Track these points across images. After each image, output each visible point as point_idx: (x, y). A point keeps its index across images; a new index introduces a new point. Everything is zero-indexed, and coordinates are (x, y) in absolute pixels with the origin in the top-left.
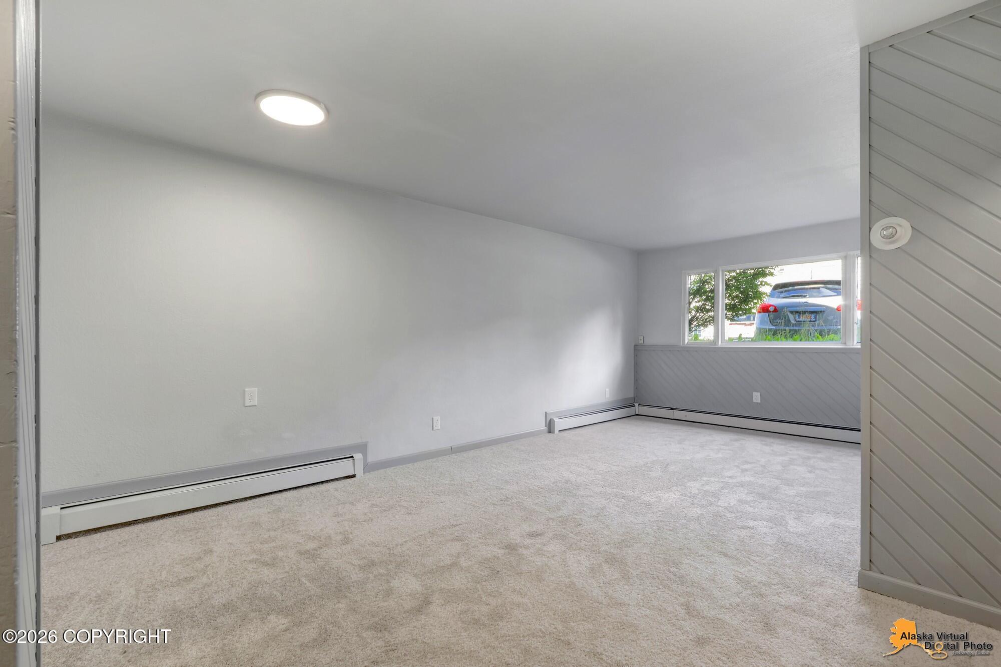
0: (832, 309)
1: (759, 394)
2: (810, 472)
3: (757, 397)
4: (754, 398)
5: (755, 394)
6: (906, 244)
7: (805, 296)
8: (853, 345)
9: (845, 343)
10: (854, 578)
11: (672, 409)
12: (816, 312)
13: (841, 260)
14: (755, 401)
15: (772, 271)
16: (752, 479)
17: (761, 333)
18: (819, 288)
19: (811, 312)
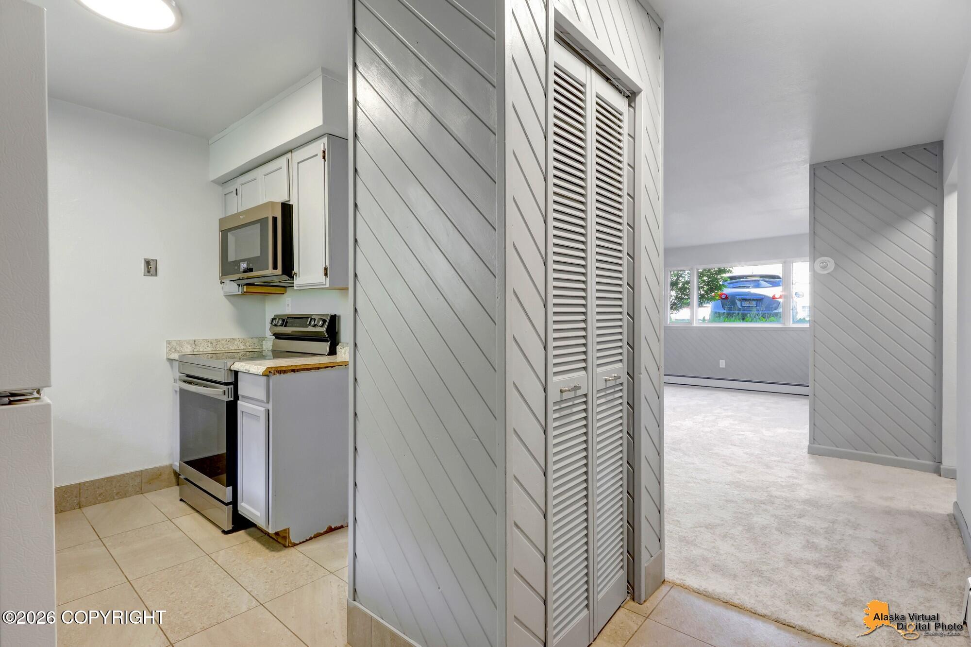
0: (769, 297)
1: (724, 361)
2: (767, 409)
3: (722, 364)
4: (720, 364)
5: (721, 361)
6: (832, 272)
7: (748, 287)
8: (789, 325)
9: (784, 324)
10: (806, 450)
12: (759, 300)
13: (781, 265)
14: (721, 366)
15: (731, 269)
16: (733, 414)
17: (716, 316)
18: (759, 281)
19: (754, 300)
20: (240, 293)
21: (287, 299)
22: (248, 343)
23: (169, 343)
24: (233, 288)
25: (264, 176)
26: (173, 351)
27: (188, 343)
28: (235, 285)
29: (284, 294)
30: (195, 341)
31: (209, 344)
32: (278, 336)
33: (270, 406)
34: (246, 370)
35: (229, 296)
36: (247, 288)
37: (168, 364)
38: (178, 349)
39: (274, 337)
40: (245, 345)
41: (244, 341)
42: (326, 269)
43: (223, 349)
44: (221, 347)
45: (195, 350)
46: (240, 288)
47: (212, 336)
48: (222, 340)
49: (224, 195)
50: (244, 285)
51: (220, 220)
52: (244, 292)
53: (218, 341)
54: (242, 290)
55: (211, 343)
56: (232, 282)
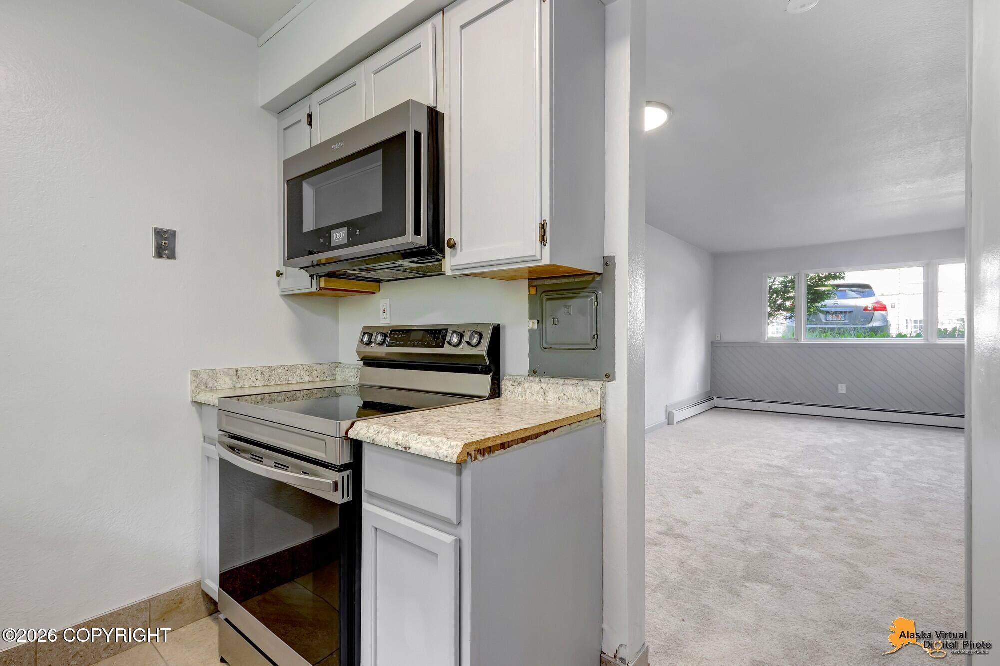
1: (844, 386)
3: (842, 389)
5: (840, 385)
8: (936, 342)
9: (928, 340)
11: (753, 401)
12: (846, 312)
13: (923, 268)
14: (840, 392)
18: (845, 291)
19: (841, 313)
20: (314, 289)
21: (382, 302)
22: (315, 373)
23: (196, 374)
24: (301, 281)
25: (373, 75)
26: (203, 388)
27: (227, 374)
28: (305, 275)
29: (375, 293)
30: (237, 372)
31: (259, 375)
32: (370, 362)
33: (466, 533)
34: (398, 444)
35: (292, 297)
36: (326, 281)
37: (194, 410)
38: (210, 385)
39: (362, 363)
40: (311, 376)
41: (309, 370)
42: (543, 227)
43: (280, 383)
44: (277, 380)
45: (238, 386)
46: (315, 281)
47: (263, 362)
48: (279, 368)
49: (282, 131)
50: (321, 277)
51: (284, 162)
52: (320, 288)
53: (272, 369)
54: (317, 285)
55: (262, 373)
56: (303, 270)
